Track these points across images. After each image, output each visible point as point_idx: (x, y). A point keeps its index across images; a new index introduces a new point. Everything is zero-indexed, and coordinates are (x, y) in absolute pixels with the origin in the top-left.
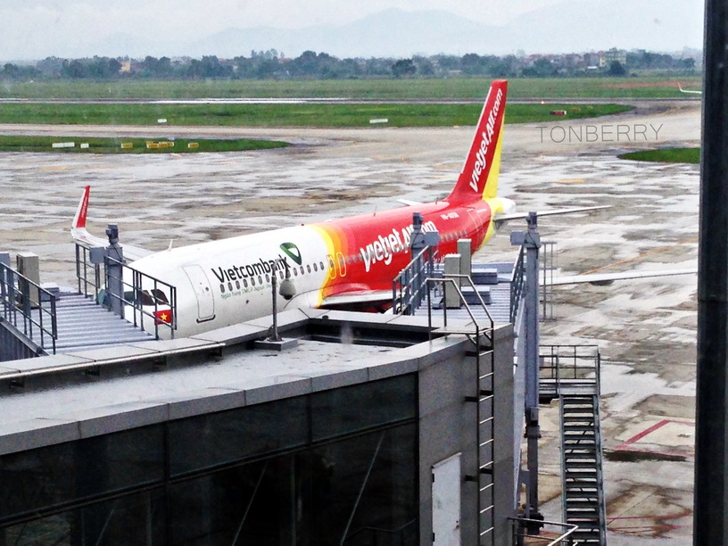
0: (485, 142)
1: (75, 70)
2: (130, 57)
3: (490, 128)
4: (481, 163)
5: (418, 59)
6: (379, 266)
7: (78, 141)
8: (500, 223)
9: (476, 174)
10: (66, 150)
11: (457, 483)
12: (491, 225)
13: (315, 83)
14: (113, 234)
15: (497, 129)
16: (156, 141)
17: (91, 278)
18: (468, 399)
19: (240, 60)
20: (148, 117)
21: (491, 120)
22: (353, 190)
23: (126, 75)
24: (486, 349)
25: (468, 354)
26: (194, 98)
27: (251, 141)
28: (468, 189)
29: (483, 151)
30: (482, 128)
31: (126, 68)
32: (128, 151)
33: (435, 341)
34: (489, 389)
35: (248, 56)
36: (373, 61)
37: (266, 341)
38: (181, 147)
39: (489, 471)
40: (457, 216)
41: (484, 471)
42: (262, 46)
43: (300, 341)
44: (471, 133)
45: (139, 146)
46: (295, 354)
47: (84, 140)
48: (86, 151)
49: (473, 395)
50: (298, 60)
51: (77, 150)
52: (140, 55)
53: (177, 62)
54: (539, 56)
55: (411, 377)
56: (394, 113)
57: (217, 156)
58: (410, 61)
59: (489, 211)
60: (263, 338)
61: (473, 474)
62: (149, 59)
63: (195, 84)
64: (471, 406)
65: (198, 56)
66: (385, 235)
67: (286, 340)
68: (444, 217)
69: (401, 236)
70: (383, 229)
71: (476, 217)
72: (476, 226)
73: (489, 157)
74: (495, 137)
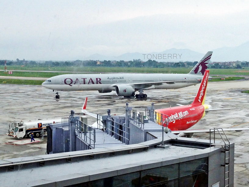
0: (203, 88)
2: (99, 60)
3: (204, 84)
4: (202, 94)
6: (172, 123)
8: (207, 112)
9: (200, 97)
12: (204, 112)
14: (109, 112)
19: (130, 62)
25: (222, 152)
28: (198, 101)
29: (202, 91)
30: (202, 84)
31: (98, 63)
34: (228, 163)
35: (133, 61)
37: (160, 146)
40: (194, 109)
42: (137, 58)
43: (170, 146)
49: (223, 164)
52: (102, 60)
53: (113, 62)
54: (216, 62)
55: (206, 159)
58: (178, 63)
59: (204, 108)
60: (159, 145)
62: (105, 61)
64: (223, 167)
67: (166, 145)
68: (191, 110)
69: (178, 115)
70: (173, 113)
71: (200, 110)
72: (200, 112)
73: (204, 92)
74: (206, 86)
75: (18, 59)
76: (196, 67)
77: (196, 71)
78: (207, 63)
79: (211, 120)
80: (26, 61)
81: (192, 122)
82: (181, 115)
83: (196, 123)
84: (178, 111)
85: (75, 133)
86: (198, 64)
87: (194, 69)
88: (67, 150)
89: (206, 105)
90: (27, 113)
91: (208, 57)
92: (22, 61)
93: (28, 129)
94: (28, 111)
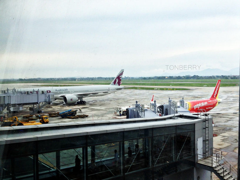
0: (217, 90)
1: (159, 78)
2: (167, 76)
3: (218, 87)
4: (216, 93)
5: (213, 76)
6: (197, 109)
7: (158, 88)
8: (219, 103)
9: (215, 95)
10: (156, 90)
11: (202, 141)
12: (218, 103)
13: (195, 80)
14: (155, 102)
15: (219, 88)
16: (169, 88)
17: (152, 108)
18: (204, 128)
19: (184, 76)
20: (169, 85)
21: (218, 86)
22: (199, 97)
23: (167, 79)
24: (207, 121)
25: (204, 121)
26: (176, 82)
27: (184, 89)
28: (214, 97)
29: (216, 91)
30: (216, 87)
31: (166, 78)
32: (165, 90)
33: (199, 119)
34: (208, 127)
35: (185, 76)
36: (205, 76)
37: (173, 118)
38: (173, 89)
39: (208, 140)
40: (211, 101)
41: (207, 140)
42: (187, 74)
44: (214, 88)
45: (167, 89)
46: (177, 120)
47: (159, 88)
48: (159, 90)
49: (205, 128)
50: (193, 76)
51: (158, 90)
52: (169, 76)
55: (194, 125)
56: (208, 85)
57: (179, 91)
59: (217, 100)
61: (205, 140)
62: (170, 76)
63: (176, 80)
64: (204, 130)
65: (177, 76)
66: (198, 104)
68: (209, 101)
69: (201, 104)
70: (198, 103)
71: (215, 101)
72: (215, 103)
73: (217, 92)
74: (218, 89)
75: (125, 77)
76: (114, 80)
77: (115, 83)
78: (121, 78)
79: (224, 107)
80: (129, 78)
81: (210, 108)
82: (203, 104)
83: (212, 108)
84: (201, 102)
85: (138, 112)
86: (115, 78)
87: (113, 81)
88: (135, 118)
89: (218, 99)
90: (125, 103)
91: (121, 74)
92: (127, 77)
93: (123, 111)
94: (126, 102)
